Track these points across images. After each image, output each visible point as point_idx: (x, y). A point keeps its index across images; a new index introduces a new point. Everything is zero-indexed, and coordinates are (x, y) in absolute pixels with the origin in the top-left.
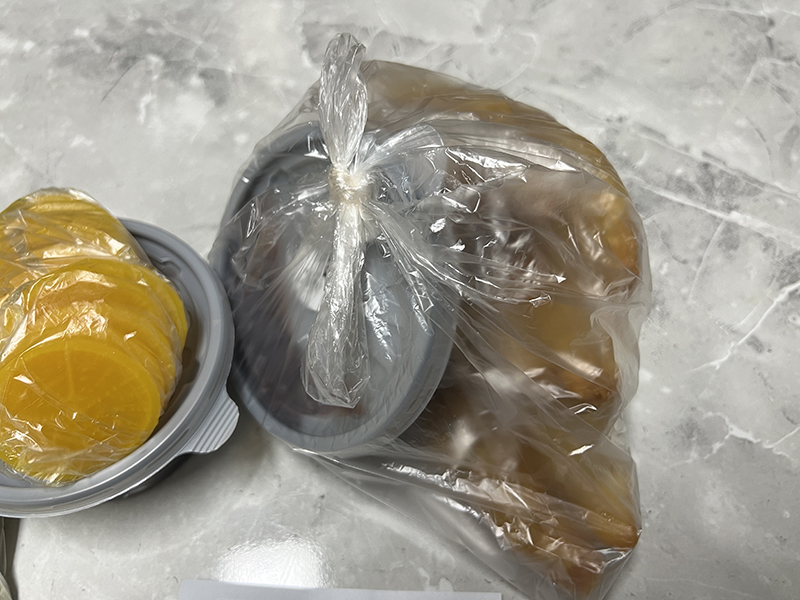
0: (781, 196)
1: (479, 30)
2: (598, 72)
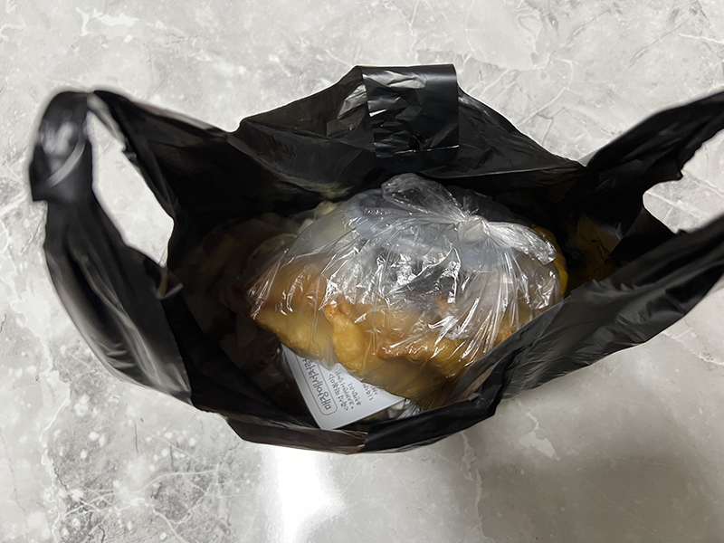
0: (708, 190)
1: (535, 58)
2: (610, 93)
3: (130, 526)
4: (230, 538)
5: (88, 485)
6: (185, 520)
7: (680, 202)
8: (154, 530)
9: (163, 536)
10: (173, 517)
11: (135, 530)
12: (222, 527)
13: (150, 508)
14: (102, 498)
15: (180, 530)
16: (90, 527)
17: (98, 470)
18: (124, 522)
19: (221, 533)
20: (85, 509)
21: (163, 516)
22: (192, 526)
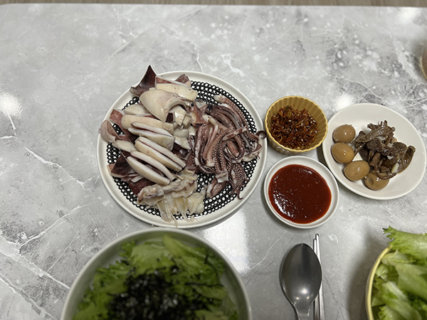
3: (393, 92)
4: (339, 85)
5: (421, 112)
6: (364, 94)
7: (41, 276)
8: (380, 90)
9: (374, 88)
10: (371, 96)
11: (390, 90)
12: (344, 90)
13: (385, 99)
14: (411, 105)
15: (366, 90)
16: (413, 92)
17: (417, 118)
18: (397, 94)
19: (344, 87)
20: (419, 101)
21: (377, 96)
22: (360, 91)
